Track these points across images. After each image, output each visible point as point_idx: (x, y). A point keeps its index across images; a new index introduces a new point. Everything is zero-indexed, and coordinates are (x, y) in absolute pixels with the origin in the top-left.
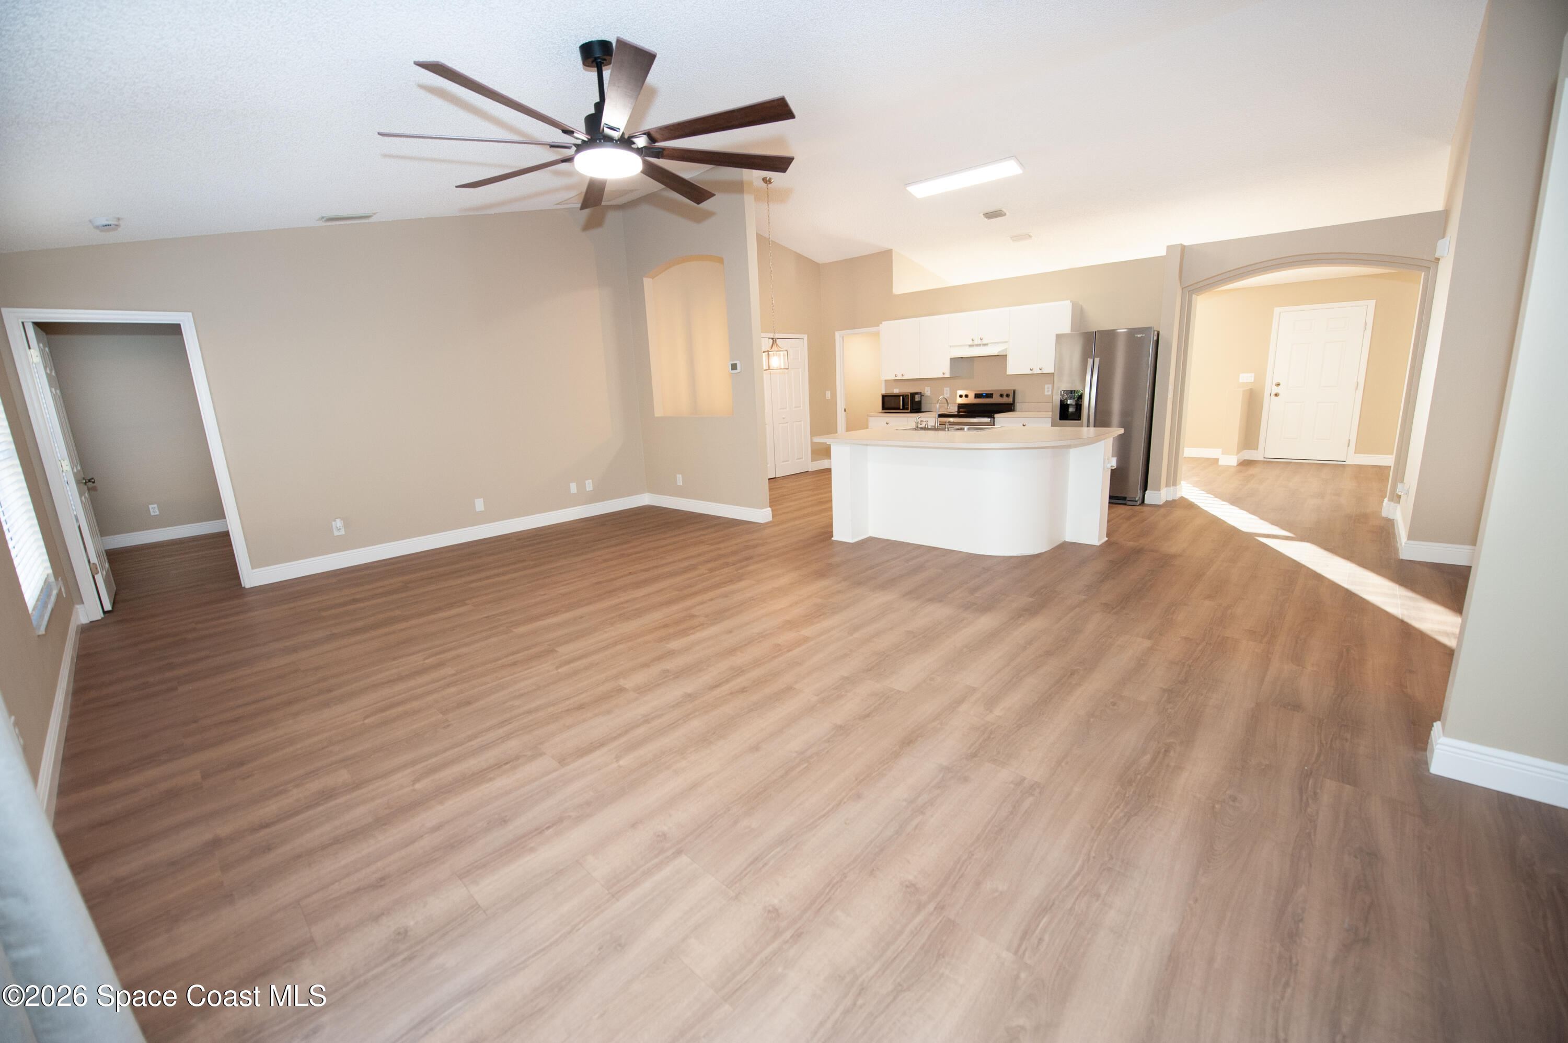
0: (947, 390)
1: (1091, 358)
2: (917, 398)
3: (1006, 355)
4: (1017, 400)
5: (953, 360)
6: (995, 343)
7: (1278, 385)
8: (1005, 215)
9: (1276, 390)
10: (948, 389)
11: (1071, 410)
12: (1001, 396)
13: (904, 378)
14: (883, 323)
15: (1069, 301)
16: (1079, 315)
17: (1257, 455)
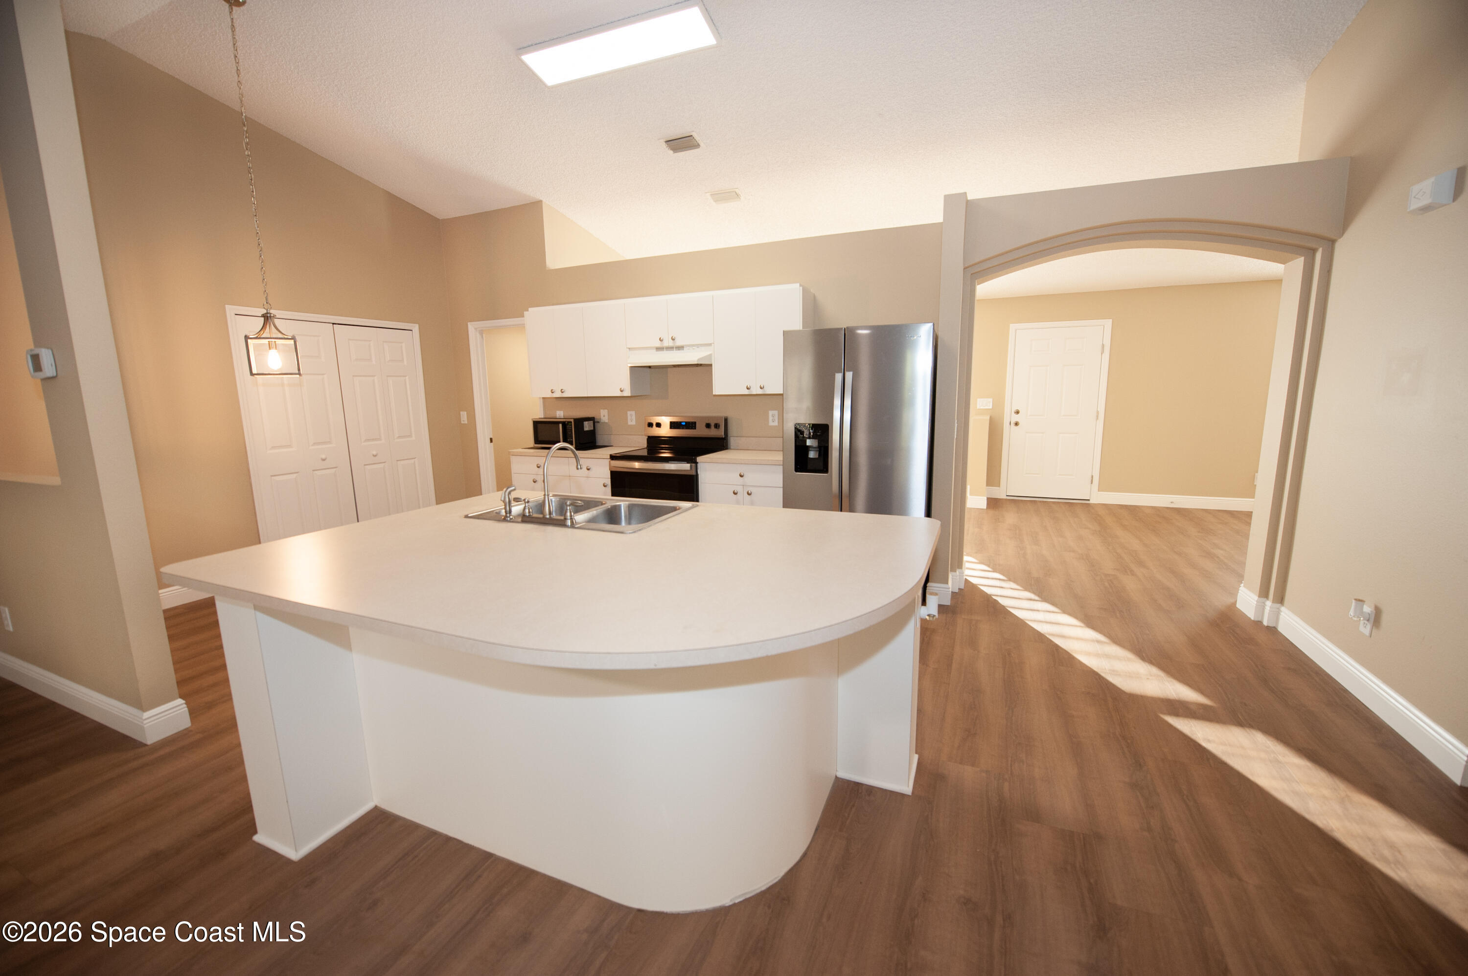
0: (631, 415)
1: (839, 372)
2: (587, 426)
3: (711, 365)
4: (730, 432)
5: (635, 370)
6: (693, 345)
7: (1017, 412)
8: (697, 146)
9: (1015, 418)
10: (633, 413)
11: (812, 455)
12: (708, 426)
13: (565, 395)
14: (530, 309)
15: (798, 284)
16: (811, 307)
17: (1000, 493)
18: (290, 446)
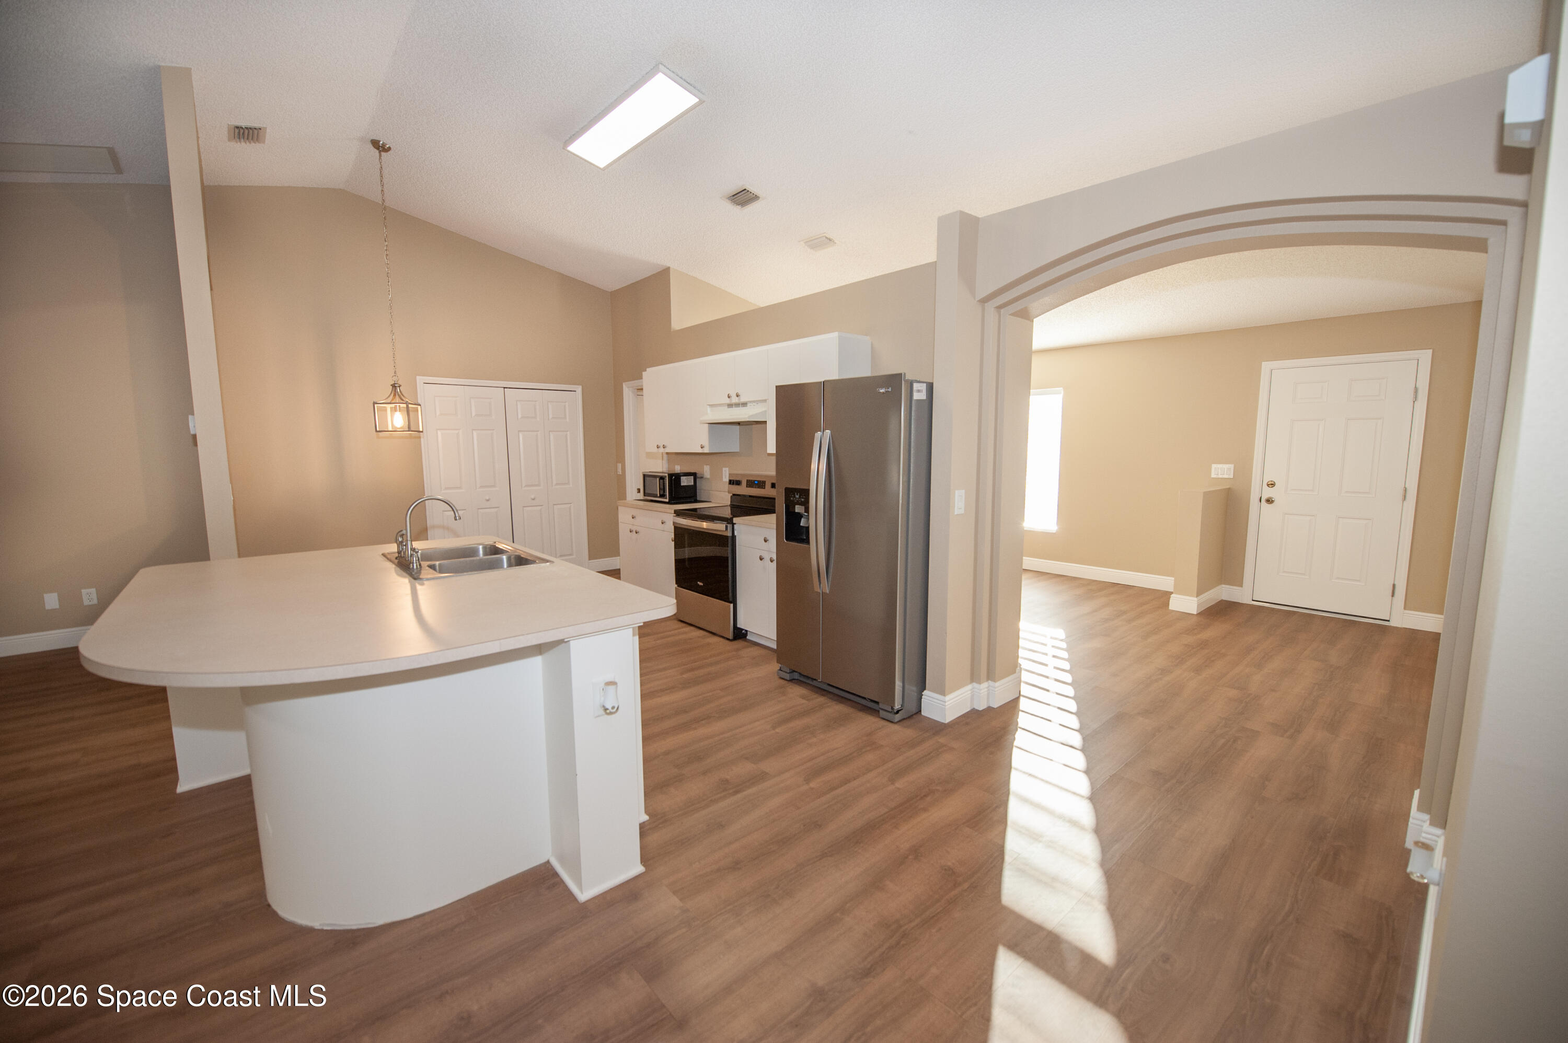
0: (725, 472)
1: (819, 430)
2: (684, 481)
3: (766, 422)
5: (712, 426)
6: (753, 402)
7: (1272, 485)
8: (756, 198)
9: (1268, 493)
10: (727, 469)
12: (773, 486)
14: (648, 369)
15: (837, 333)
17: (1241, 595)
18: (460, 488)
